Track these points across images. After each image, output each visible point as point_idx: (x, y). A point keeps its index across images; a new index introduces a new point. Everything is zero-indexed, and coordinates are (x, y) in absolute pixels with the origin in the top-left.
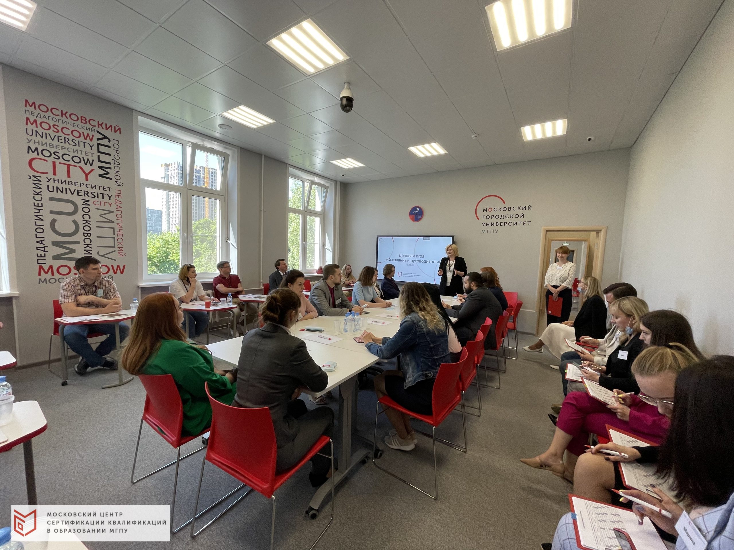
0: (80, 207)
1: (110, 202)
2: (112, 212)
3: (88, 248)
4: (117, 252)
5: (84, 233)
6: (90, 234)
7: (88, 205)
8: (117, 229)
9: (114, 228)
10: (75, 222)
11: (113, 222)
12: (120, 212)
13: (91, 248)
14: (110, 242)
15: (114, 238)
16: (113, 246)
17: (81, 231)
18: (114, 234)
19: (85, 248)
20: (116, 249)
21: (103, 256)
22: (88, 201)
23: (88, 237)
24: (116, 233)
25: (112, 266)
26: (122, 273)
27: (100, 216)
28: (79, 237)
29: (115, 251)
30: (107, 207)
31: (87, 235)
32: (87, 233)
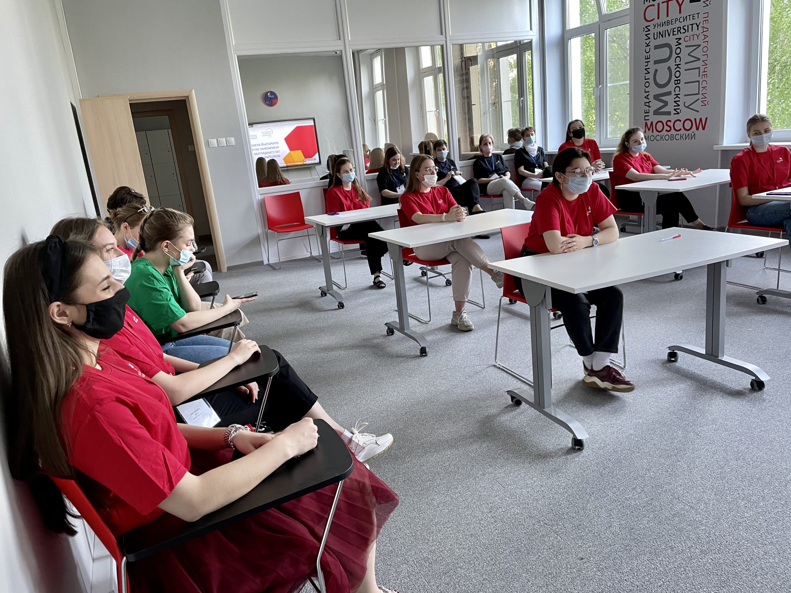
0: (674, 48)
1: (697, 32)
2: (699, 46)
3: (677, 99)
4: (700, 100)
5: (675, 81)
6: (680, 80)
7: (680, 44)
8: (702, 70)
9: (699, 68)
10: (669, 68)
11: (699, 59)
12: (706, 44)
13: (679, 98)
14: (693, 88)
15: (699, 81)
16: (697, 93)
17: (674, 78)
18: (699, 76)
19: (675, 99)
20: (700, 96)
21: (687, 107)
22: (680, 39)
23: (678, 85)
24: (701, 74)
25: (695, 119)
26: (703, 129)
27: (689, 55)
28: (671, 87)
29: (698, 99)
30: (696, 42)
31: (678, 82)
32: (677, 80)
